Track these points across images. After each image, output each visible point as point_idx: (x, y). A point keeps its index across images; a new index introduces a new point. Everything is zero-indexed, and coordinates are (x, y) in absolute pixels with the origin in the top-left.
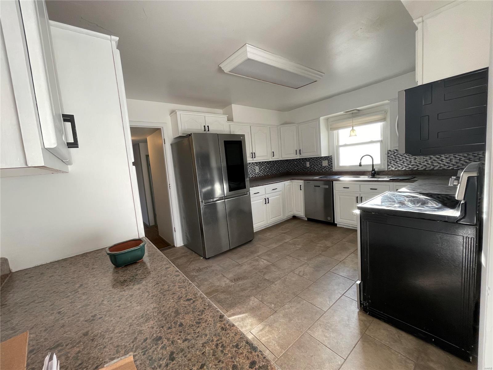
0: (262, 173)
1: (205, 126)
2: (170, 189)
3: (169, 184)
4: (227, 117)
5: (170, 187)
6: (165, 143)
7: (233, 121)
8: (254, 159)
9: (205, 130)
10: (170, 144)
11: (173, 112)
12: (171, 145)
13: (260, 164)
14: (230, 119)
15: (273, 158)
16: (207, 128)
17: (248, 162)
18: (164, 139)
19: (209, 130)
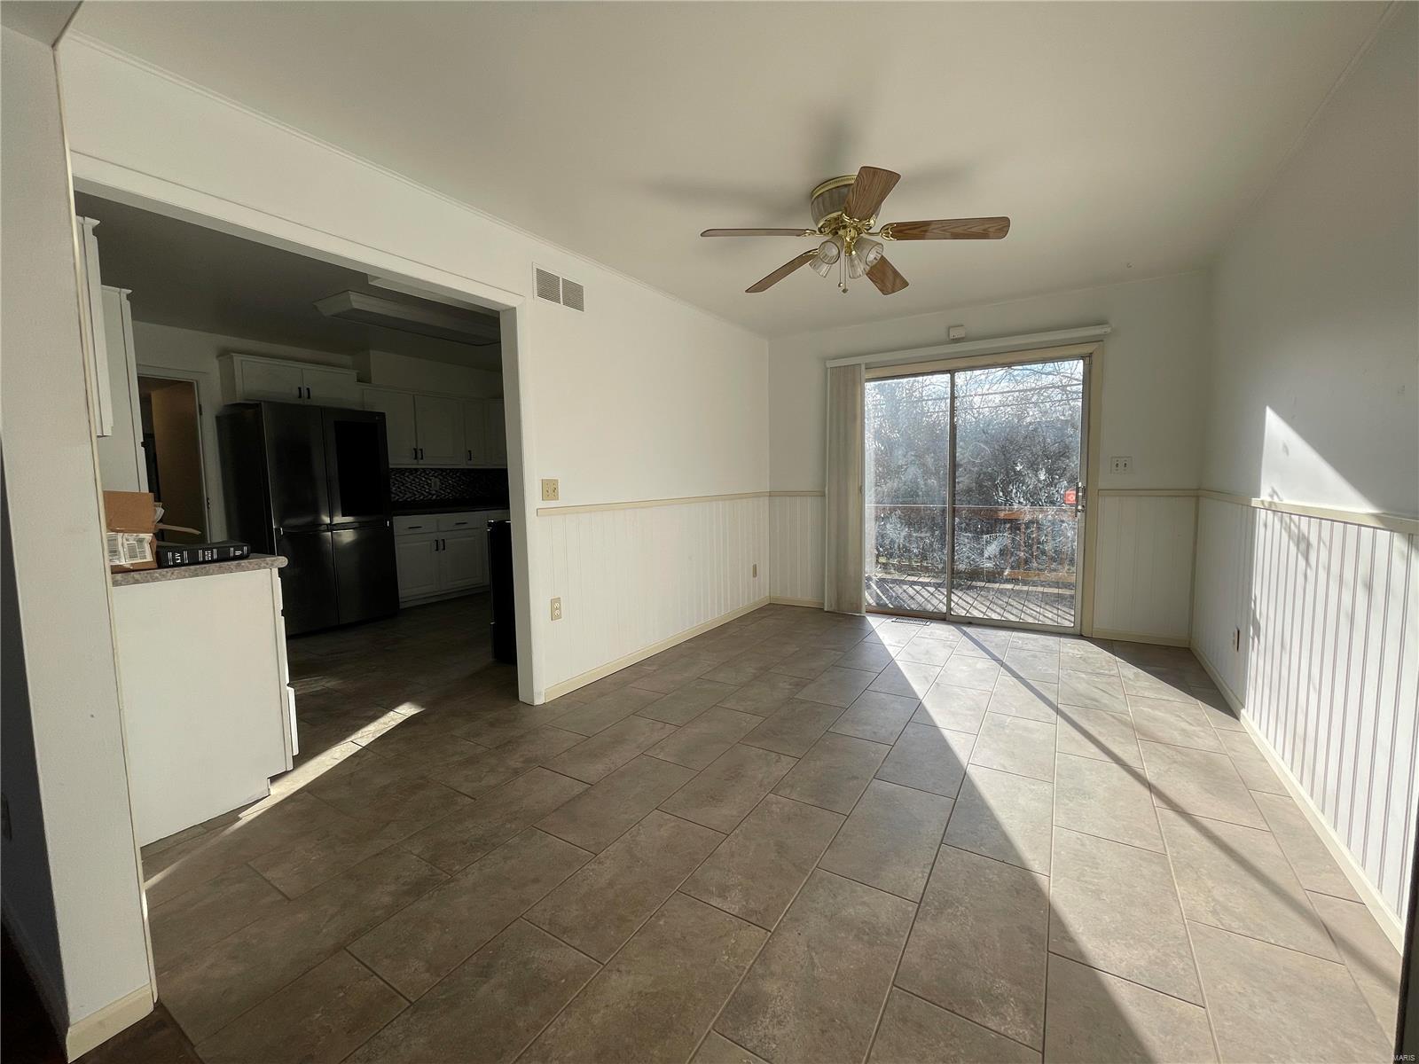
0: (449, 493)
1: (300, 389)
2: (208, 508)
3: (208, 499)
4: (358, 373)
5: (208, 504)
6: (201, 414)
7: (370, 382)
8: (421, 462)
9: (300, 396)
10: (214, 416)
11: (224, 354)
12: (218, 418)
13: (443, 473)
14: (363, 379)
15: (469, 462)
16: (305, 393)
17: (391, 467)
18: (200, 406)
19: (309, 397)
